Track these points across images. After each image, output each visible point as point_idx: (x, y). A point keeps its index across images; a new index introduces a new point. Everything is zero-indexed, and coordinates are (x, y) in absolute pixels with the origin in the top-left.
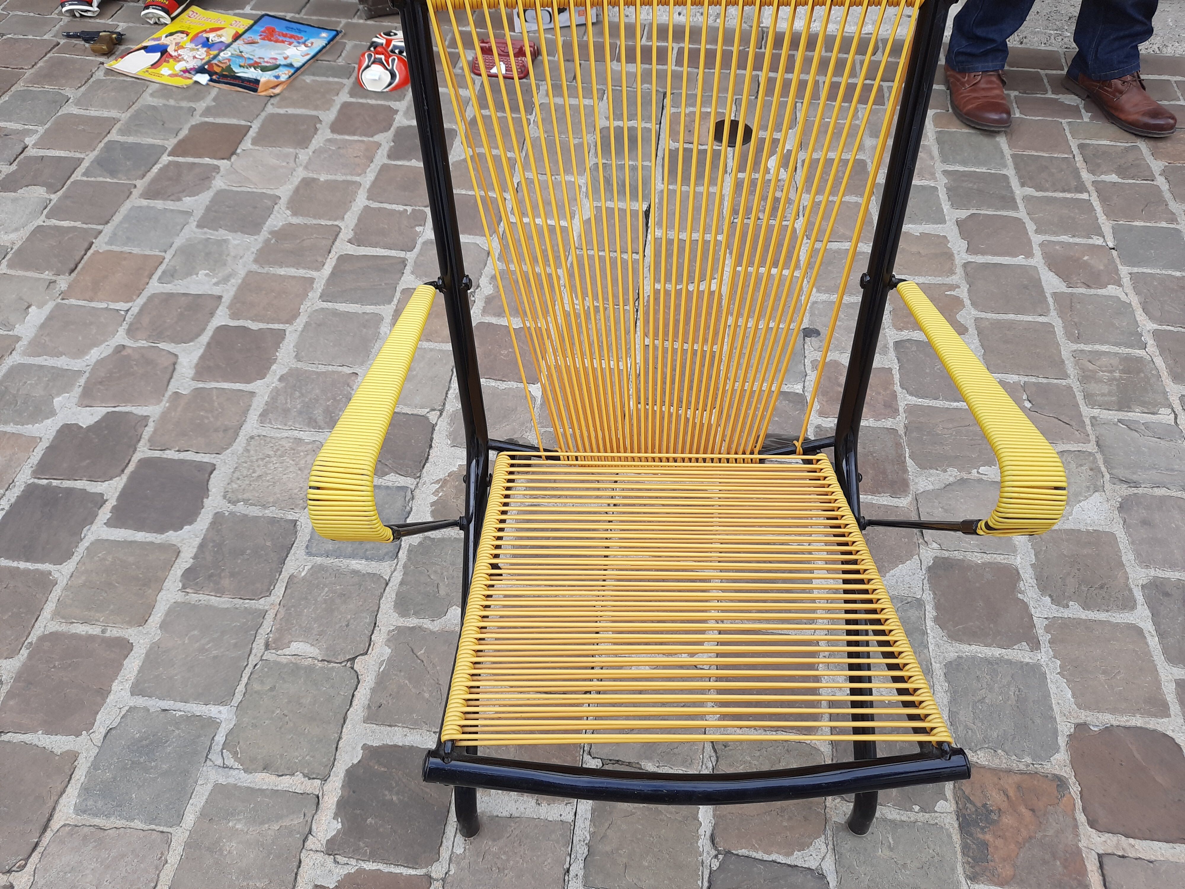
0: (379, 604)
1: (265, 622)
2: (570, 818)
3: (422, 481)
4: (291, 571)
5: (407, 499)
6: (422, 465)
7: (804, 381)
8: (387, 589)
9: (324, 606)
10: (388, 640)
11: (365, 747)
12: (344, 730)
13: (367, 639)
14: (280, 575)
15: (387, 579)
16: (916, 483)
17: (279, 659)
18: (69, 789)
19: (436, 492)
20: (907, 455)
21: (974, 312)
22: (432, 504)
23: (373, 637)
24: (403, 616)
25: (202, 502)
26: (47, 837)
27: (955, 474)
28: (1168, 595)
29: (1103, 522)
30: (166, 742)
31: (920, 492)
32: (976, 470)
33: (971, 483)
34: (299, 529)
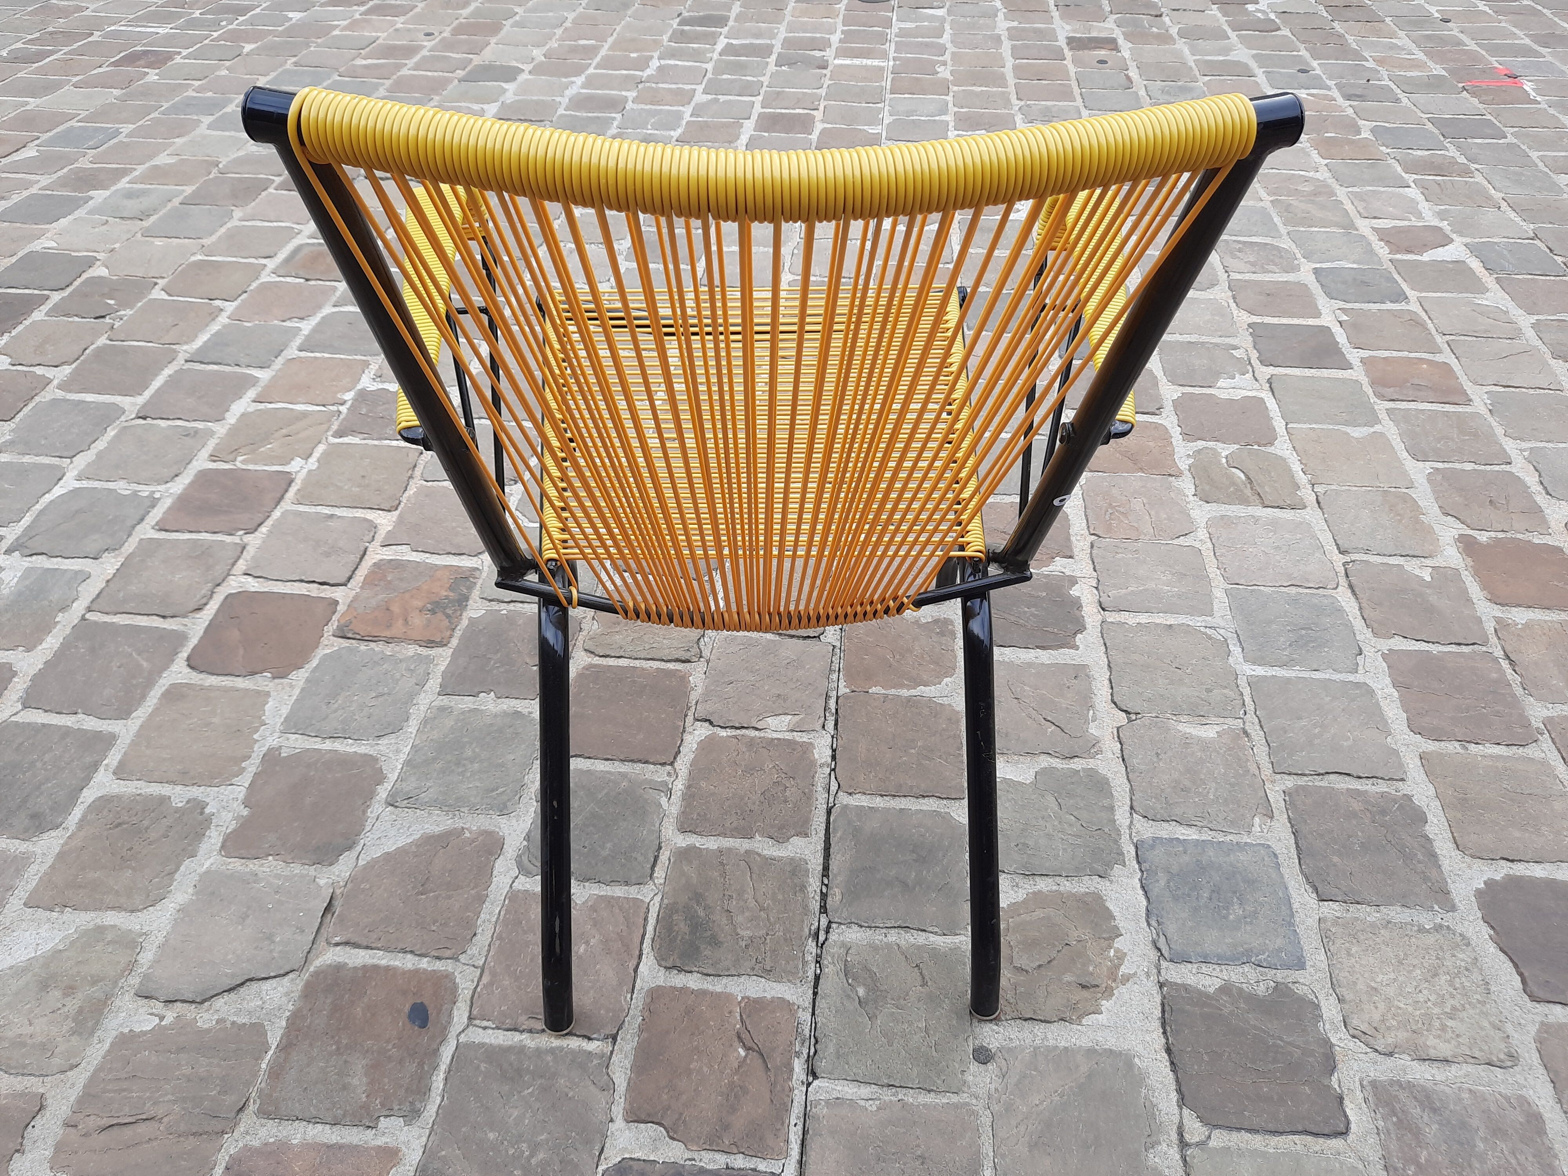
0: (1130, 782)
1: (1267, 759)
3: (1154, 978)
4: (1276, 824)
5: (1163, 939)
6: (1167, 1008)
8: (1129, 803)
10: (1098, 742)
12: (1106, 659)
13: (1124, 740)
14: (1288, 816)
15: (1135, 815)
16: (287, 994)
17: (1221, 719)
18: (1357, 612)
19: (1121, 957)
20: (271, 1053)
22: (1117, 933)
23: (1119, 746)
24: (1092, 770)
26: (1343, 581)
27: (206, 1016)
28: (34, 816)
29: (24, 925)
30: (1290, 645)
31: (291, 976)
32: (163, 1023)
33: (189, 996)
34: (1307, 887)
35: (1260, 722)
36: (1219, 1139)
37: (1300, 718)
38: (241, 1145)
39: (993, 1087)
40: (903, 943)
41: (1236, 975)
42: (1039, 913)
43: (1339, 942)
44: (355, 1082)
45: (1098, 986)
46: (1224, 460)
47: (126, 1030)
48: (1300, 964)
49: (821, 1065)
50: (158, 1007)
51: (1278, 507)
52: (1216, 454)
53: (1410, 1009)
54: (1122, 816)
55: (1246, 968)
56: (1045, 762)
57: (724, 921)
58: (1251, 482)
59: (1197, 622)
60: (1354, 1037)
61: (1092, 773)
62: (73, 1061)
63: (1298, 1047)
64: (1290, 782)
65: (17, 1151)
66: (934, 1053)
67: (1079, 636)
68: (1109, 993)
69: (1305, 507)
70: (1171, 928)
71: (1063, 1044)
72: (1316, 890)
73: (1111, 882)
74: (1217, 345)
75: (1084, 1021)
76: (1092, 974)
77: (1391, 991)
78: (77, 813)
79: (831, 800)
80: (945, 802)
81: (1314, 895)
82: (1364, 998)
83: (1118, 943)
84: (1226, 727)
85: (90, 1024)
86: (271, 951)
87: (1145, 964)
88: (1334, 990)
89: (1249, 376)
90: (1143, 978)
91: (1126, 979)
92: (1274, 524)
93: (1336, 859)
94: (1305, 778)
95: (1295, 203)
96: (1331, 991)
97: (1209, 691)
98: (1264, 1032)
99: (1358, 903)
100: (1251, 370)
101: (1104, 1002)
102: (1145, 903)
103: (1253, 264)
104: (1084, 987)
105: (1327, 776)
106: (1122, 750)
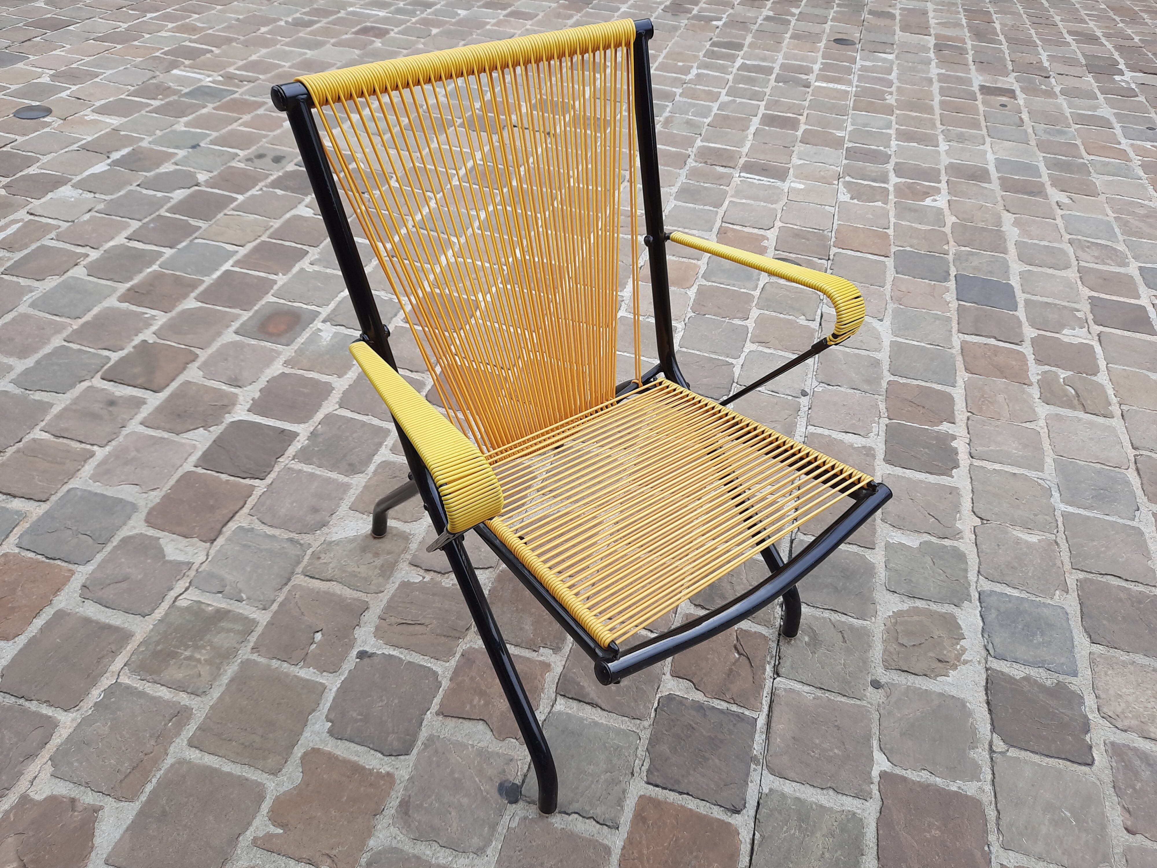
0: (979, 557)
1: (1069, 560)
3: (983, 665)
4: (1069, 596)
5: (990, 645)
6: (989, 681)
8: (977, 569)
10: (961, 532)
11: (952, 476)
12: (971, 486)
13: (978, 534)
14: (1078, 594)
15: (980, 576)
17: (1041, 533)
18: (1139, 485)
19: (964, 650)
22: (963, 637)
23: (974, 537)
26: (1132, 466)
27: (447, 581)
28: (350, 465)
29: (350, 519)
30: (1092, 498)
31: (490, 569)
32: (425, 580)
33: (438, 570)
34: (1085, 634)
35: (1067, 538)
36: (1013, 753)
37: (1093, 540)
38: (468, 646)
39: (881, 701)
40: (832, 618)
41: (1033, 672)
42: (916, 618)
43: (1100, 667)
44: (527, 627)
45: (948, 662)
46: (1062, 380)
47: (406, 580)
48: (1075, 675)
49: (782, 671)
50: (422, 572)
51: (1094, 414)
52: (1057, 375)
53: (1141, 710)
54: (972, 576)
55: (1041, 670)
56: (926, 538)
57: (729, 587)
58: (1078, 396)
59: (1032, 474)
60: (1103, 717)
61: (955, 549)
62: (382, 589)
63: (1068, 716)
64: (1081, 575)
65: (358, 625)
66: (848, 677)
67: (955, 470)
68: (955, 667)
69: (1113, 417)
70: (997, 641)
71: (924, 688)
72: (1090, 637)
73: (962, 610)
74: (1065, 307)
75: (938, 679)
76: (945, 655)
77: (1130, 699)
78: (372, 468)
79: (793, 535)
80: (862, 549)
81: (1088, 639)
82: (1112, 699)
83: (963, 642)
84: (1044, 537)
85: (388, 573)
86: (479, 555)
87: (978, 656)
88: (1094, 691)
89: (1085, 329)
90: (976, 663)
91: (966, 662)
92: (1091, 423)
93: (1105, 622)
94: (1092, 575)
95: (1132, 221)
96: (1092, 691)
97: (1035, 515)
98: (1048, 704)
99: (1116, 648)
100: (1087, 326)
101: (951, 671)
102: (981, 624)
103: (1097, 258)
104: (940, 661)
105: (1106, 576)
106: (976, 539)
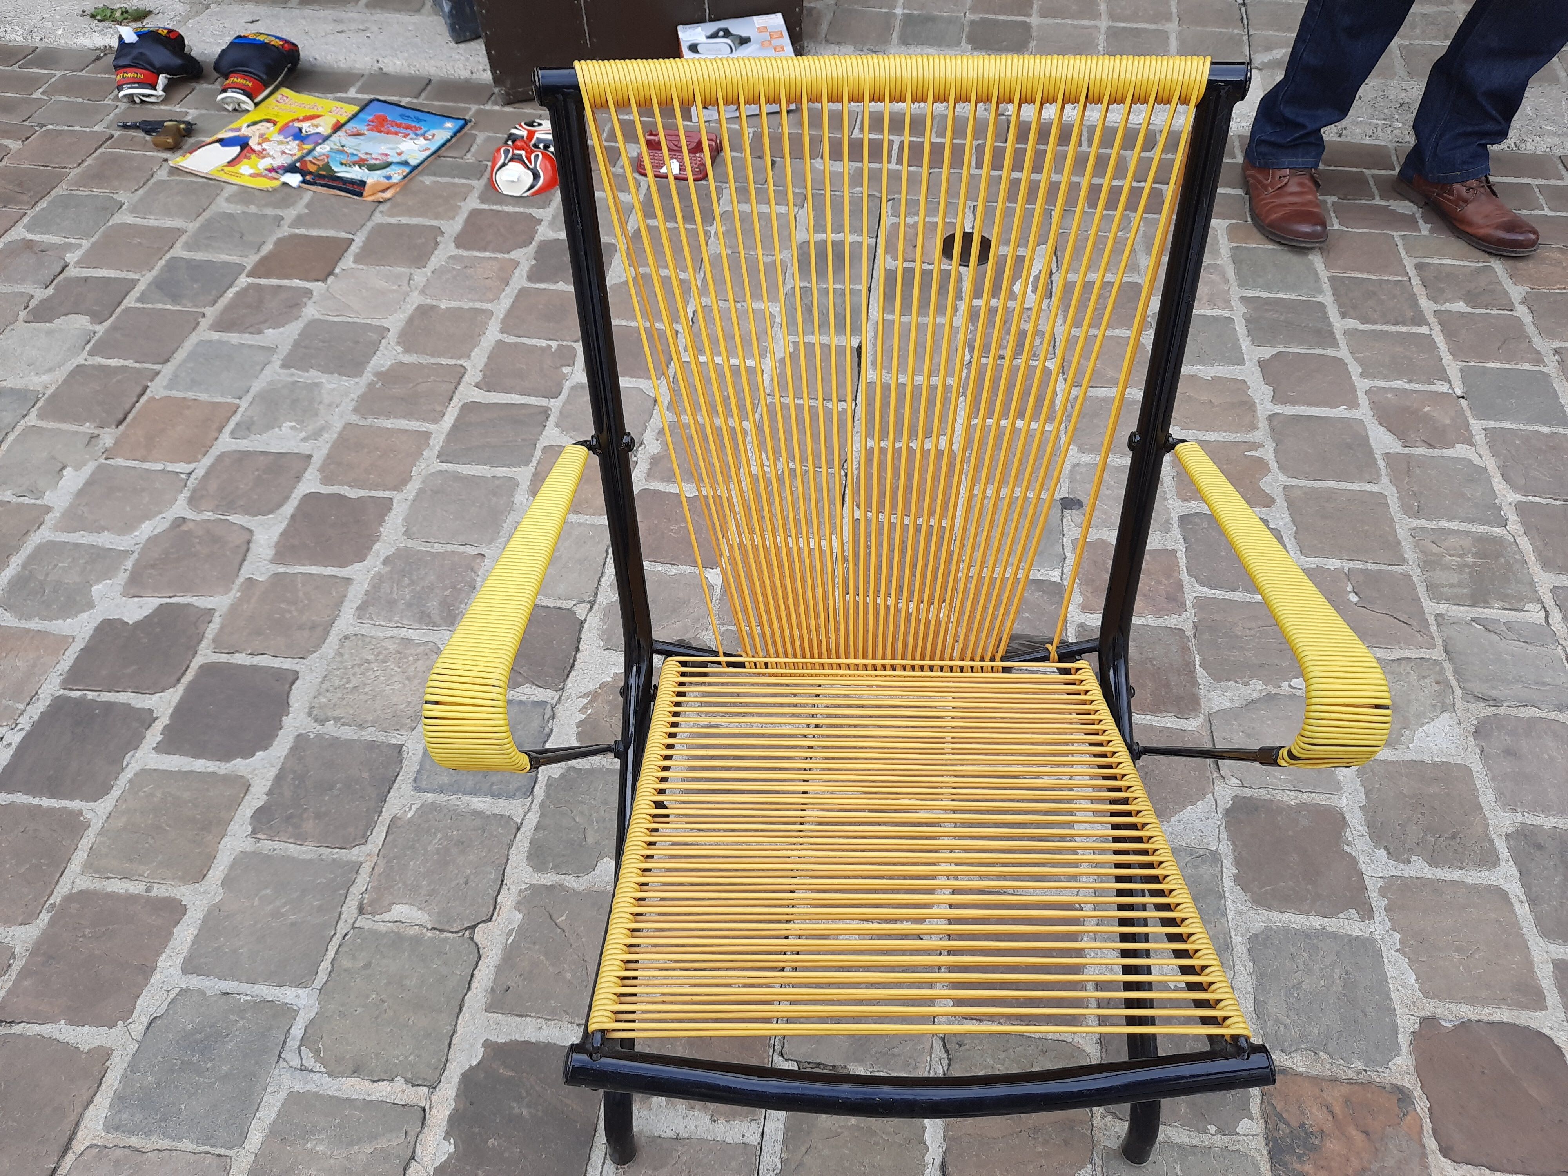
0: (508, 855)
1: (359, 878)
2: (755, 1139)
3: (565, 695)
4: (394, 811)
5: (546, 717)
6: (566, 672)
7: (1063, 567)
8: (519, 834)
9: (436, 857)
10: (519, 903)
11: (487, 1044)
12: (459, 1021)
13: (492, 902)
14: (379, 816)
15: (519, 821)
16: (1209, 700)
17: (376, 927)
18: (98, 1099)
19: (583, 709)
20: (1197, 663)
21: (1283, 479)
22: (579, 725)
23: (499, 898)
24: (538, 871)
25: (281, 721)
27: (1259, 687)
28: (1540, 848)
29: (1453, 751)
30: (227, 1036)
31: (1214, 711)
32: (1286, 683)
33: (1281, 699)
34: (405, 756)
35: (337, 922)
36: (568, 604)
38: (1184, 616)
54: (531, 820)
56: (581, 884)
59: (317, 1081)
64: (353, 853)
67: (475, 1063)
70: (535, 725)
72: (401, 750)
78: (1503, 850)
81: (404, 749)
83: (581, 718)
84: (377, 917)
87: (566, 705)
90: (573, 696)
91: (586, 695)
93: (366, 774)
99: (374, 741)
101: (609, 680)
106: (499, 893)
